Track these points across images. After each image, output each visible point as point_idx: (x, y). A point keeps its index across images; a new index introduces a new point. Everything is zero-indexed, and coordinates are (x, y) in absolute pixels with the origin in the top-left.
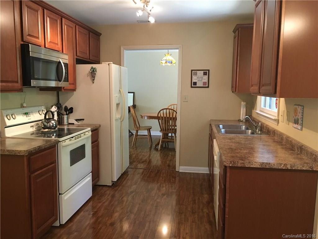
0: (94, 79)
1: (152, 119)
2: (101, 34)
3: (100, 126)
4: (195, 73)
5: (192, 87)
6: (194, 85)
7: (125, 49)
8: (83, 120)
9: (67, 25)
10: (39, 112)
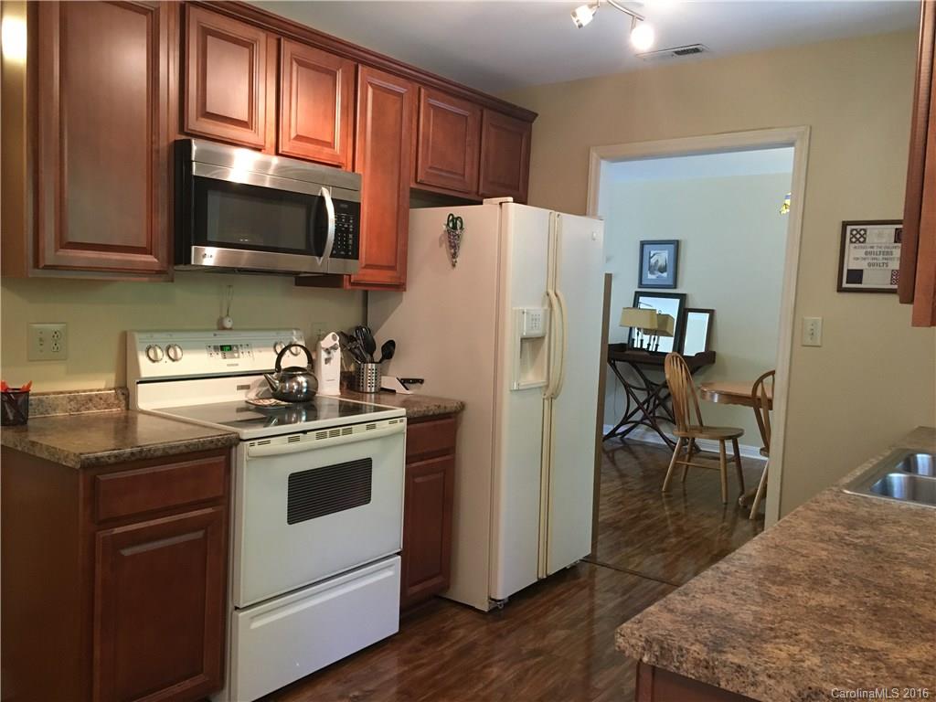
0: (455, 253)
1: (735, 404)
2: (537, 115)
3: (462, 406)
4: (858, 233)
5: (840, 289)
6: (851, 281)
7: (603, 158)
8: (421, 381)
9: (375, 87)
10: (275, 347)
